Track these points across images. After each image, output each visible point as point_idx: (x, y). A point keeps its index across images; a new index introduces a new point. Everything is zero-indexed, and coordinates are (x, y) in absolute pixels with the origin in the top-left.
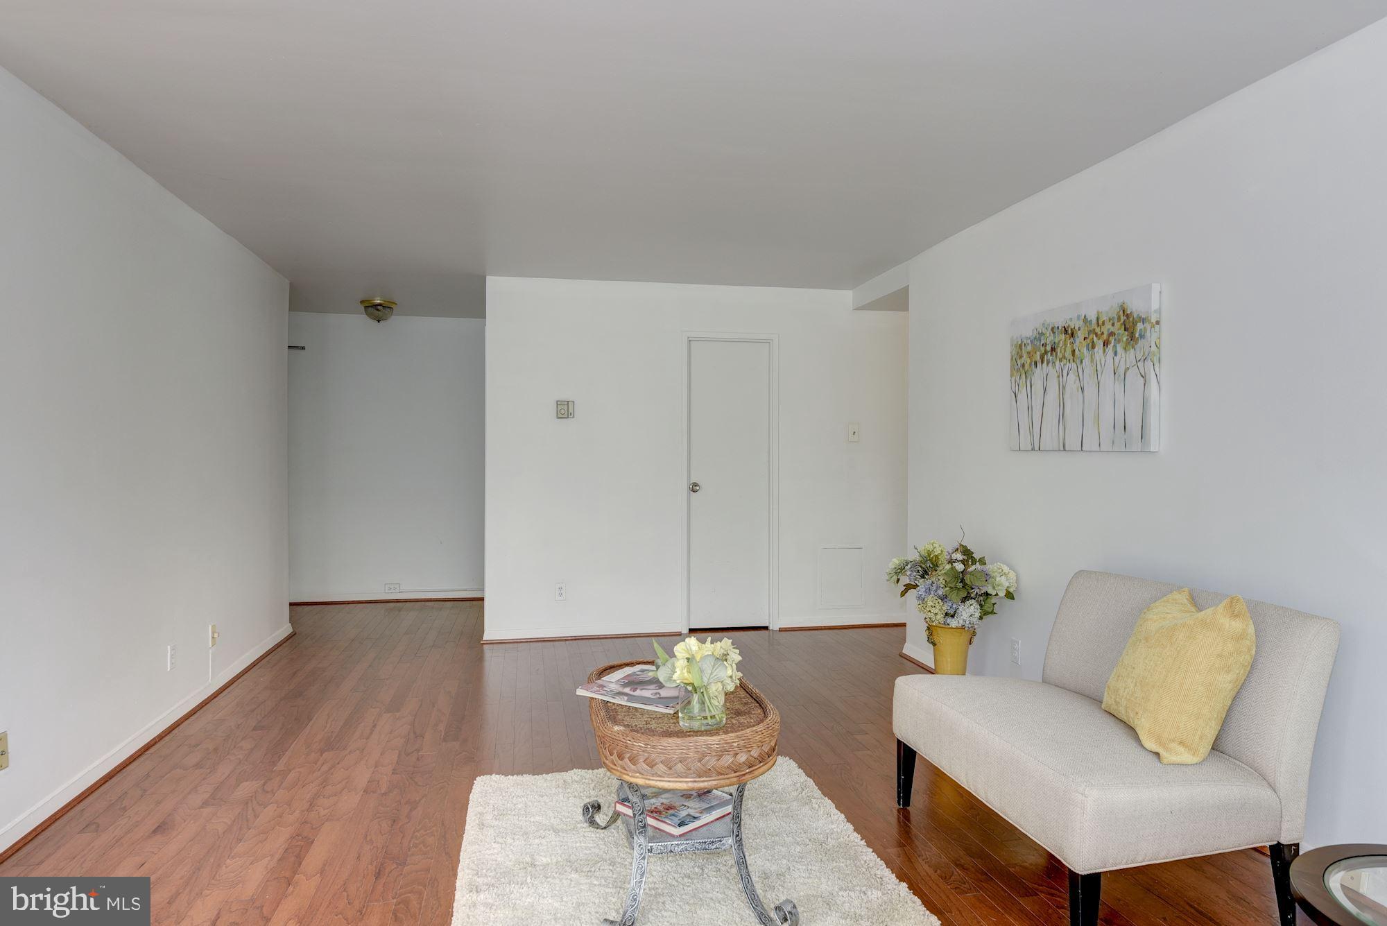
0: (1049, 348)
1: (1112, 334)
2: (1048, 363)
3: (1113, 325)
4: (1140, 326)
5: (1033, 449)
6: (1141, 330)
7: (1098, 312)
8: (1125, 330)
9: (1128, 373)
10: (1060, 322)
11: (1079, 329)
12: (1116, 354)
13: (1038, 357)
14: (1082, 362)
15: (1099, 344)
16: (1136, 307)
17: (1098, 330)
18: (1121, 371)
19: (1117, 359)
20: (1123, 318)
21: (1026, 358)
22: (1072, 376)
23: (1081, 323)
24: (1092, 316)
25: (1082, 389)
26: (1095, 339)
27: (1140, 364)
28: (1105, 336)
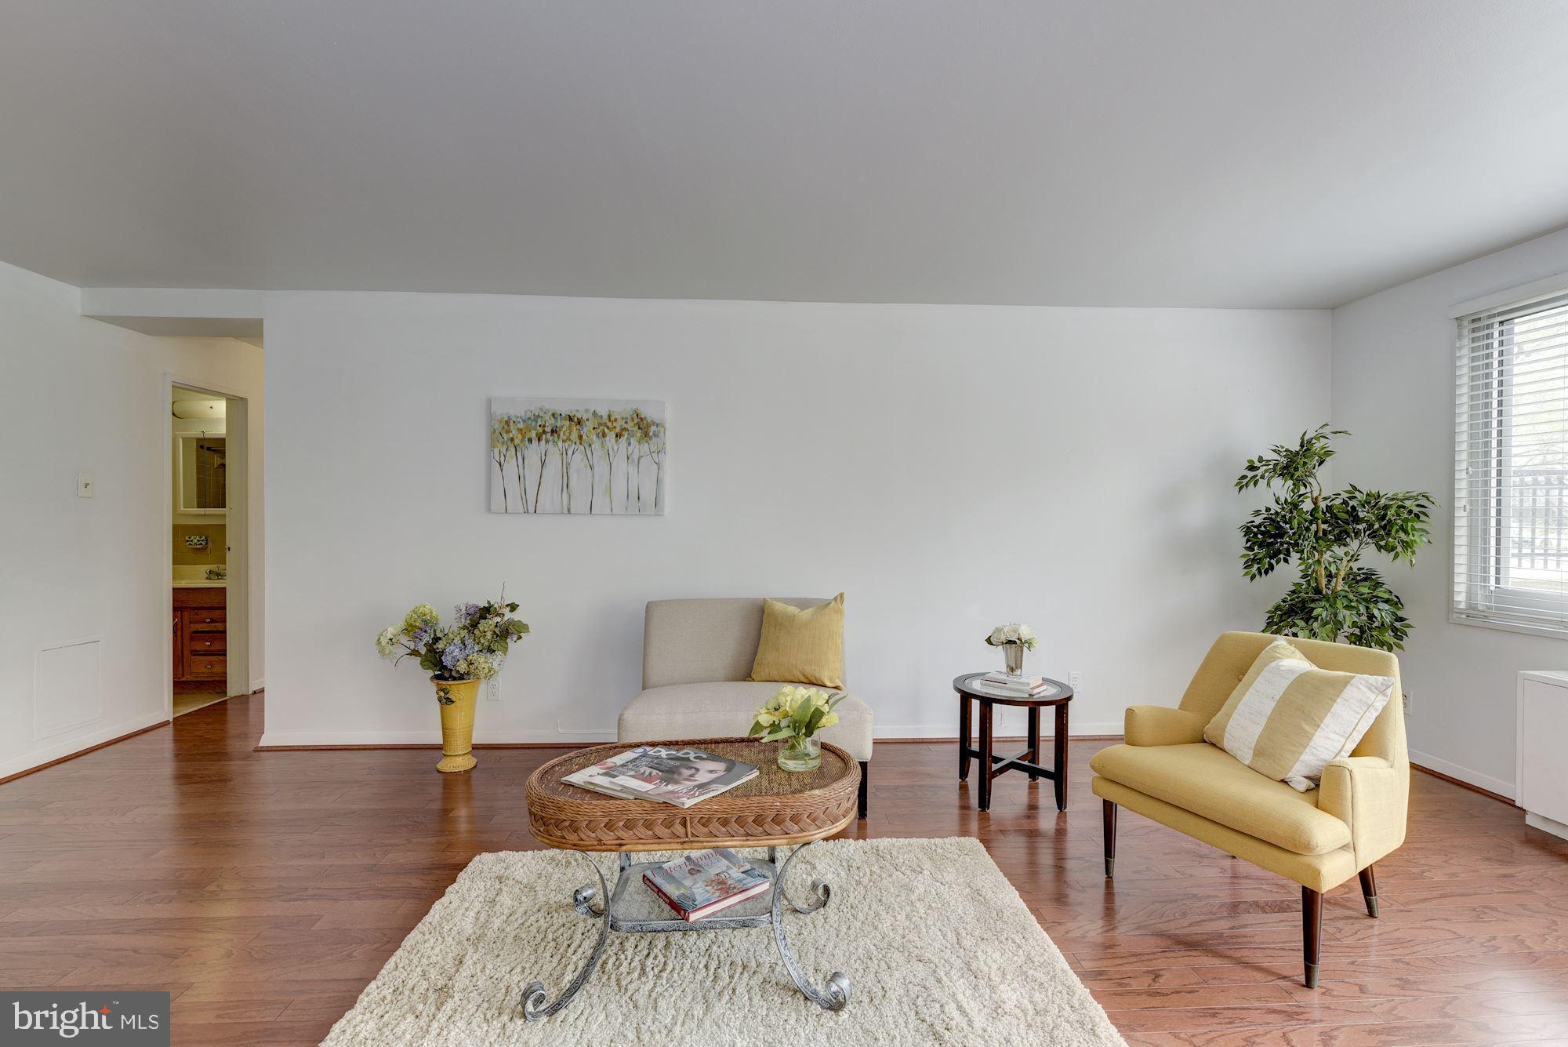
0: (548, 429)
1: (625, 429)
2: (547, 441)
3: (626, 423)
4: (653, 428)
5: (527, 512)
6: (654, 431)
7: (610, 411)
8: (639, 428)
9: (642, 460)
10: (565, 411)
11: (588, 420)
12: (629, 444)
13: (533, 434)
14: (590, 445)
15: (611, 436)
16: (649, 413)
17: (609, 424)
18: (635, 457)
19: (630, 449)
20: (636, 420)
21: (514, 433)
22: (578, 456)
23: (590, 416)
24: (604, 413)
25: (591, 467)
26: (606, 430)
27: (654, 455)
28: (618, 430)
